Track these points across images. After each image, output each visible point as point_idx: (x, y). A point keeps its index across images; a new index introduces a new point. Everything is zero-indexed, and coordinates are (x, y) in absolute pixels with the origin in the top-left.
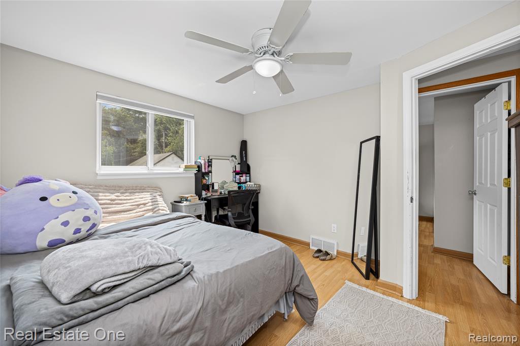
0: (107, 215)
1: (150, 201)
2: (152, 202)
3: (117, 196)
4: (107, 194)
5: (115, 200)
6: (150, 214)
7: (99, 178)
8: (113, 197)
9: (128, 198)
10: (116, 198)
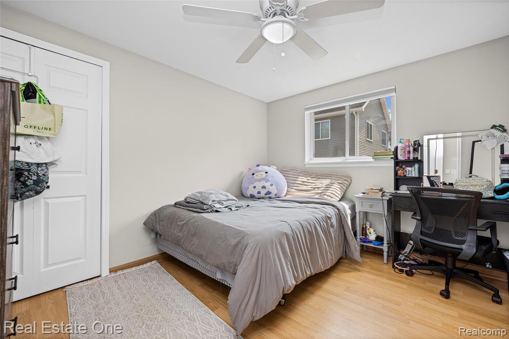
0: (296, 191)
1: (324, 186)
2: (325, 187)
3: (308, 180)
4: (303, 178)
5: (305, 182)
6: (317, 196)
7: (306, 166)
8: (305, 180)
9: (314, 182)
10: (307, 181)
